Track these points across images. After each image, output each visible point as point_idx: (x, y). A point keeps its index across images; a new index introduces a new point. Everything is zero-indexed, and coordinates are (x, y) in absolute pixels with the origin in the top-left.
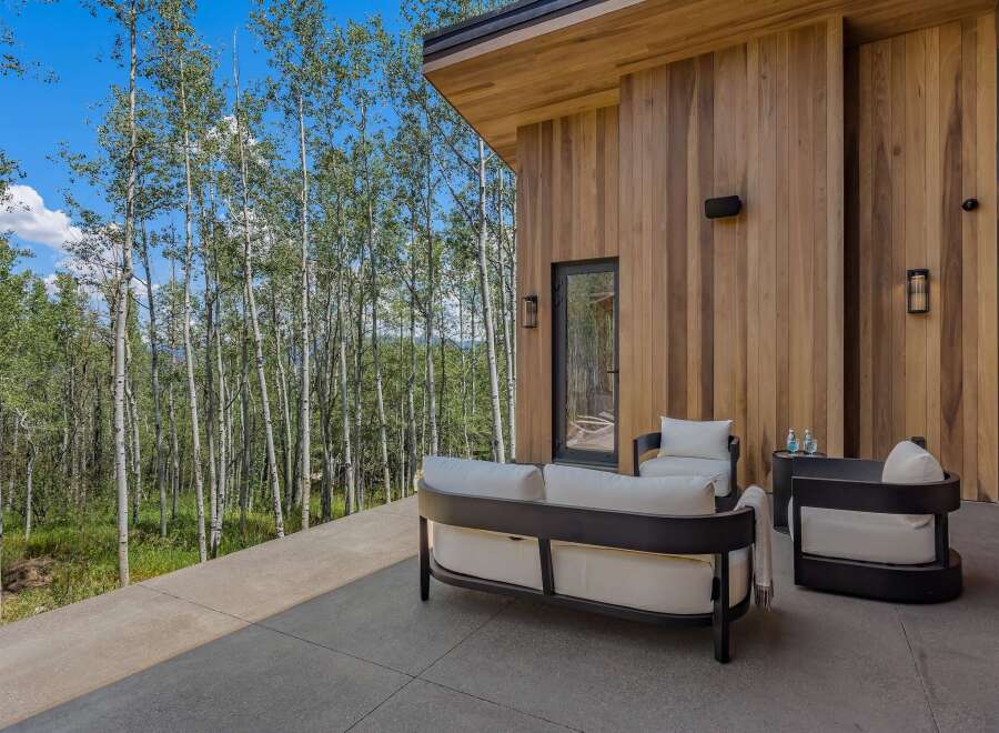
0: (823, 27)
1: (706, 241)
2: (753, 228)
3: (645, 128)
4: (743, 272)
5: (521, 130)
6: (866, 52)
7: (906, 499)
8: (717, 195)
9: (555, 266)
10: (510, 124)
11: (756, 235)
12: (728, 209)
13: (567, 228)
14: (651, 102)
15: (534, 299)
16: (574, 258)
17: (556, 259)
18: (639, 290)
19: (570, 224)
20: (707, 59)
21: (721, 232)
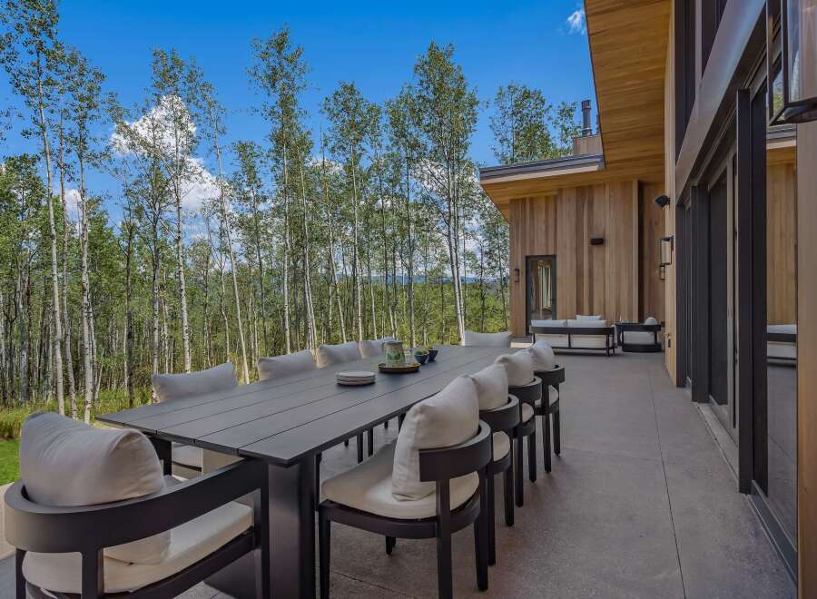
0: (631, 182)
1: (590, 252)
2: (607, 249)
3: (567, 209)
4: (604, 263)
5: (512, 201)
6: (646, 190)
7: (648, 328)
8: (595, 237)
9: (527, 257)
10: (507, 199)
11: (609, 252)
12: (598, 242)
13: (533, 242)
14: (569, 200)
15: (518, 270)
16: (536, 254)
17: (528, 254)
18: (565, 268)
19: (533, 241)
20: (591, 187)
21: (596, 249)
